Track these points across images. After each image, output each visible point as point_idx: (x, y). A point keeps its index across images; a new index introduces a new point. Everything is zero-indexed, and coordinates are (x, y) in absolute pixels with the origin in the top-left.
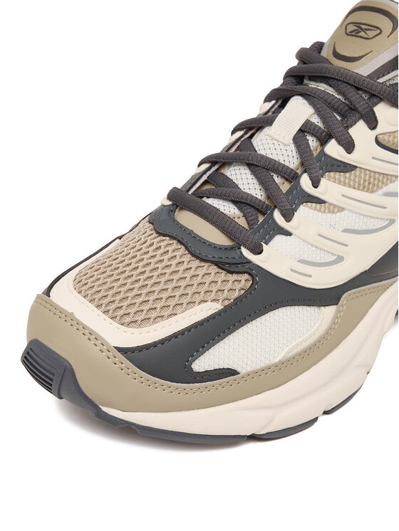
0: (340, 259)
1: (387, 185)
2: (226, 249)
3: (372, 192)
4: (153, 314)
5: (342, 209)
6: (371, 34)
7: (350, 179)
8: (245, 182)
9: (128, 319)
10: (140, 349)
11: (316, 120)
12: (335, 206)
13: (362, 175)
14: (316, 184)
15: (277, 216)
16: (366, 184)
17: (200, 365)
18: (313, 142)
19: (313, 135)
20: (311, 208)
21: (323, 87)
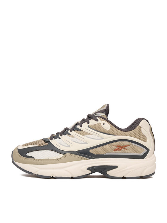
0: (69, 146)
3: (83, 135)
12: (73, 136)
14: (71, 131)
15: (59, 135)
17: (28, 154)
20: (68, 135)
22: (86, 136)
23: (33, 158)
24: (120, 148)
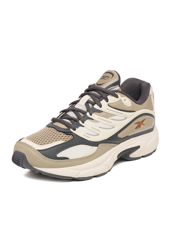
0: (98, 135)
1: (112, 117)
2: (66, 129)
3: (107, 118)
4: (46, 143)
5: (99, 122)
6: (106, 78)
7: (101, 114)
8: (72, 115)
9: (40, 144)
10: (43, 150)
11: (91, 100)
12: (96, 121)
13: (104, 114)
14: (91, 115)
15: (80, 122)
16: (106, 116)
17: (59, 155)
18: (90, 105)
19: (90, 103)
20: (90, 121)
21: (93, 92)
22: (111, 118)
23: (68, 159)
24: (139, 125)
